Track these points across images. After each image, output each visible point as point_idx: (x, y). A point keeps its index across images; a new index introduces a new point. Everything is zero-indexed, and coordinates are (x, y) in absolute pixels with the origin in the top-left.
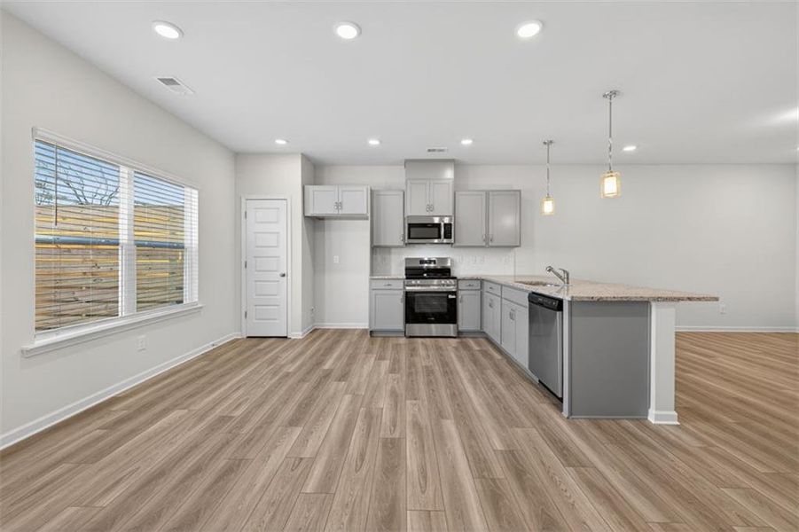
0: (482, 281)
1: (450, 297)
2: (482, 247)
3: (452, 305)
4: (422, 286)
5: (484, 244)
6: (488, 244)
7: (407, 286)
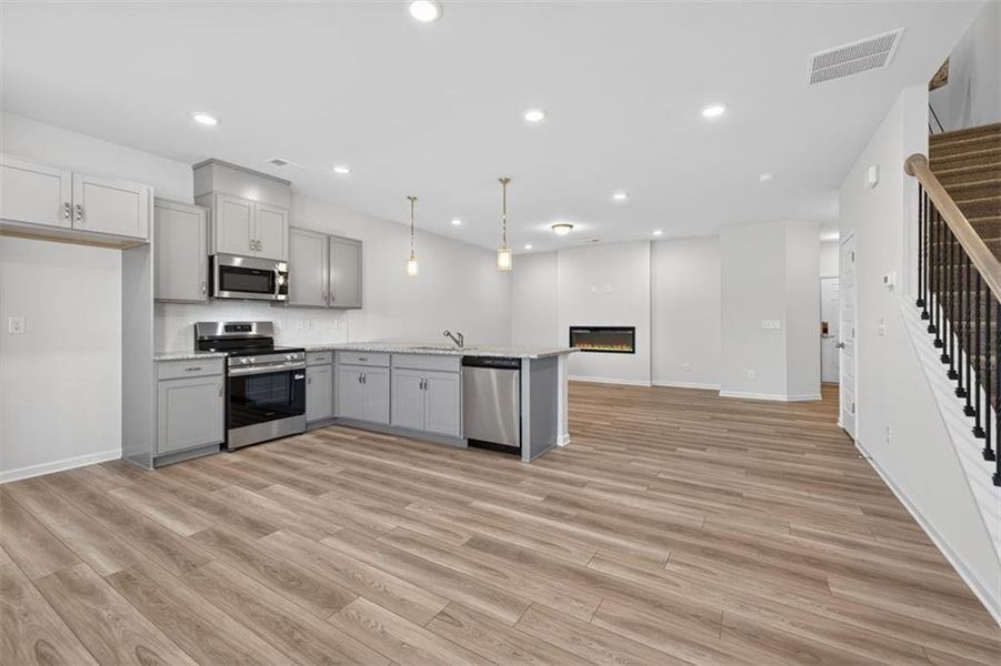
0: (333, 351)
1: (297, 377)
2: (323, 308)
3: (299, 389)
4: (256, 365)
5: (324, 304)
6: (332, 304)
7: (234, 367)
